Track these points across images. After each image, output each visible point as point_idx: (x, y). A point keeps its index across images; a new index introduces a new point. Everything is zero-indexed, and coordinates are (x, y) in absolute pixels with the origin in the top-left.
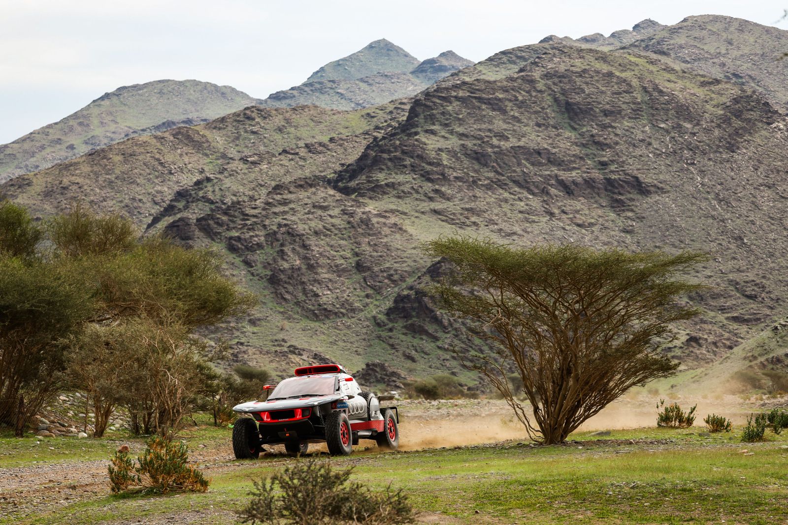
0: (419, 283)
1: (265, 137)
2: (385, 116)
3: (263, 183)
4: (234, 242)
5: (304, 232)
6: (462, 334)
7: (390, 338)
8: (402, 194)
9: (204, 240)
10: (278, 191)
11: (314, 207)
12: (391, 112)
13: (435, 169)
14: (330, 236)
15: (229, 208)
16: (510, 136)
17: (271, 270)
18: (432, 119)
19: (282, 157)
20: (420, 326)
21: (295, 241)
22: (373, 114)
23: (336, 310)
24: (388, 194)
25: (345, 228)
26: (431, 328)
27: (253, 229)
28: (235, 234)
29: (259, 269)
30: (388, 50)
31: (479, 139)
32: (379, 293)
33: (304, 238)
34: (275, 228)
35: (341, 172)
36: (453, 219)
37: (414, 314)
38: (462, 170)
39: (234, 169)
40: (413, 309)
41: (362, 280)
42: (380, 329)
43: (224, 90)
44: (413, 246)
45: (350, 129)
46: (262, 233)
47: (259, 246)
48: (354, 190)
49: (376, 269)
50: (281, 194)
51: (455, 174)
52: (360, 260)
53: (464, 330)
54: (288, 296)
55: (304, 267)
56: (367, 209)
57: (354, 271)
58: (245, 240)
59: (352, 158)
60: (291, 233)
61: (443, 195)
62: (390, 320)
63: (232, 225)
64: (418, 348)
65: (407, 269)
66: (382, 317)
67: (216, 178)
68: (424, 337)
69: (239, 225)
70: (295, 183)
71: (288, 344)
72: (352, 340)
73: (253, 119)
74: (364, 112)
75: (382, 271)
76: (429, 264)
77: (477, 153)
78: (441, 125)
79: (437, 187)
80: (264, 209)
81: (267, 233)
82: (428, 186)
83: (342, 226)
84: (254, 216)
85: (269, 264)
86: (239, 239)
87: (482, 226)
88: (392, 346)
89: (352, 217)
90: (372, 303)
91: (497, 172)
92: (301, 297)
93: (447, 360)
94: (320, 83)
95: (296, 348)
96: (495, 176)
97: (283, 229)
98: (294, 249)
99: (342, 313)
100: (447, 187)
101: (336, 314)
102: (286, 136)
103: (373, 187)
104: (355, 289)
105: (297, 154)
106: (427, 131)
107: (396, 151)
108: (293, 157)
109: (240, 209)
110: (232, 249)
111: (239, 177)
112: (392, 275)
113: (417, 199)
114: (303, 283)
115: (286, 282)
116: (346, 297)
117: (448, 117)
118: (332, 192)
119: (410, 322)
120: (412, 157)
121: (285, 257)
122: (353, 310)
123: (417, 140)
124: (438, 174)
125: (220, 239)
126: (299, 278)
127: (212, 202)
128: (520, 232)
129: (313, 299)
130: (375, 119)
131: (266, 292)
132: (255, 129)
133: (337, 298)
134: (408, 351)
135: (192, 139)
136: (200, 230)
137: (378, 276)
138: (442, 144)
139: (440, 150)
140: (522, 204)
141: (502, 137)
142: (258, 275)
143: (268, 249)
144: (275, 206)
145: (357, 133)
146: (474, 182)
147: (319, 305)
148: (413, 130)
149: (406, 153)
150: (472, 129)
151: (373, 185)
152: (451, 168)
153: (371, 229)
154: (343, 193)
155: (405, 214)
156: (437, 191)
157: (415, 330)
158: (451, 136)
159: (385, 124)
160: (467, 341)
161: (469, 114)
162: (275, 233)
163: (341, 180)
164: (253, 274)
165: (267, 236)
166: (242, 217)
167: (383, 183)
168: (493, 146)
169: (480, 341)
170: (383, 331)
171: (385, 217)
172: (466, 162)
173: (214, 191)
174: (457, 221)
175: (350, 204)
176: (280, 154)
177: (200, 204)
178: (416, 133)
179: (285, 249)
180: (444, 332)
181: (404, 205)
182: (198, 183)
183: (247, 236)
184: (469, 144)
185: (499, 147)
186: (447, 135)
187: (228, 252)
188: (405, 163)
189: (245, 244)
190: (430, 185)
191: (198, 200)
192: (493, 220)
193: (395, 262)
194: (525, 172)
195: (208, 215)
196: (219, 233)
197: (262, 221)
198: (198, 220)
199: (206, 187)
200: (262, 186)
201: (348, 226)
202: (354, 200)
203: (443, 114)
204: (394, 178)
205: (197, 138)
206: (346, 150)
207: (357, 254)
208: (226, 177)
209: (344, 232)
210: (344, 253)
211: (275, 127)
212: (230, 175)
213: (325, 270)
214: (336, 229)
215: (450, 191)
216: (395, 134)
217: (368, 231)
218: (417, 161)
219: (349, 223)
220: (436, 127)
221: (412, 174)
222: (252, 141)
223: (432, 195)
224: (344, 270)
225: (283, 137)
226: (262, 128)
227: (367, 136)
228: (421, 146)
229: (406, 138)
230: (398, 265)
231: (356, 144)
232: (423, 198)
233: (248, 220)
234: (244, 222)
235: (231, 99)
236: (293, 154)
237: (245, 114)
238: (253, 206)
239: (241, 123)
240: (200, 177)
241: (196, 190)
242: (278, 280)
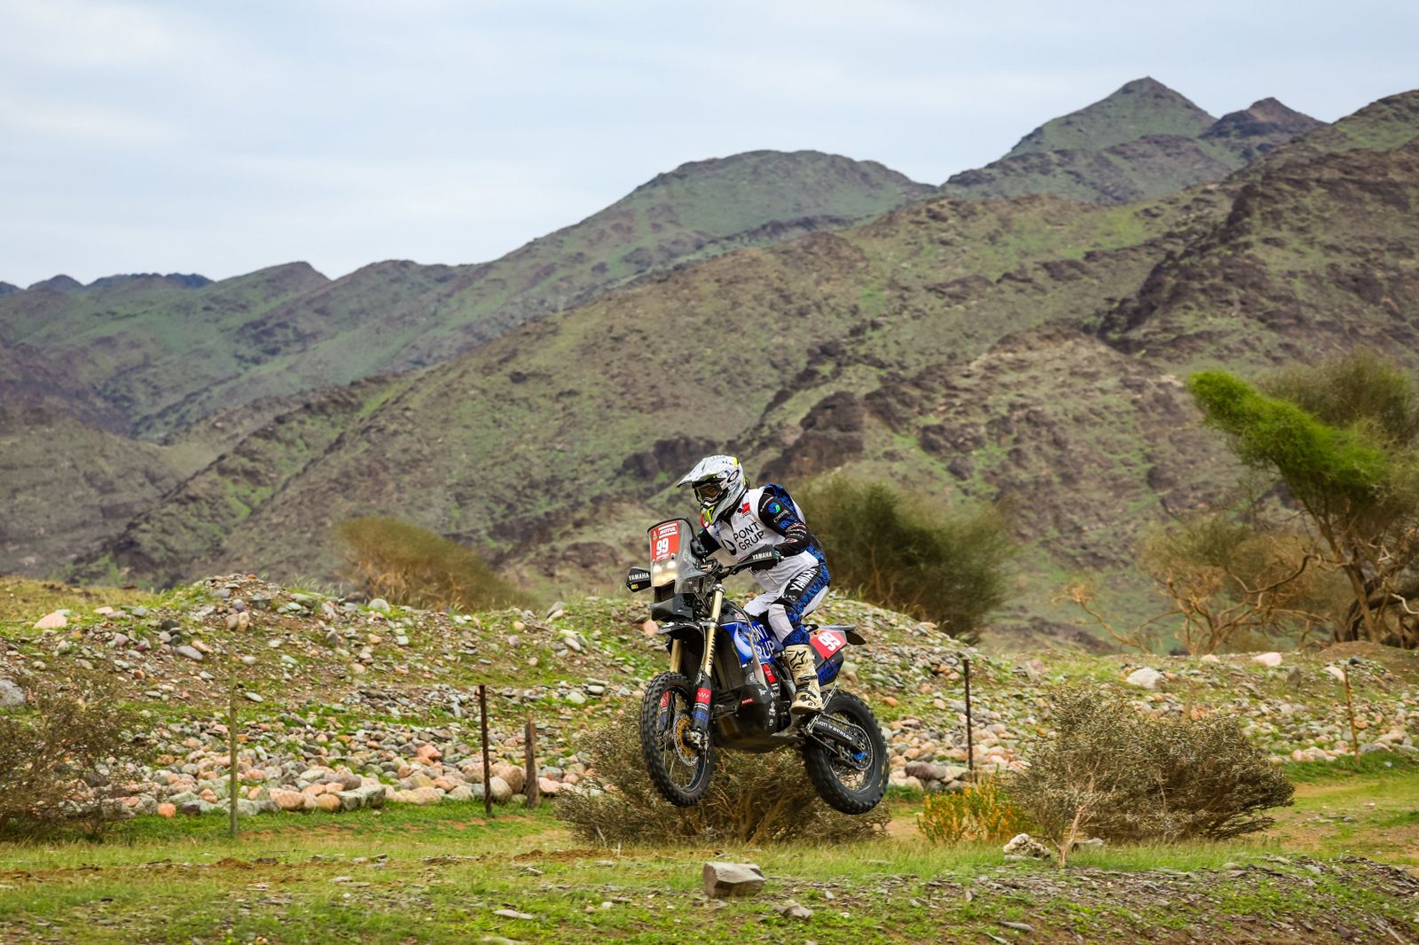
1: (964, 251)
2: (1177, 213)
3: (970, 332)
4: (932, 436)
5: (1055, 419)
8: (1225, 352)
9: (880, 431)
10: (1009, 347)
11: (1073, 374)
12: (1188, 208)
13: (1283, 308)
14: (1101, 425)
15: (919, 376)
17: (998, 485)
18: (1275, 219)
19: (1004, 286)
21: (1039, 434)
22: (1155, 211)
23: (1114, 557)
24: (1201, 352)
25: (1128, 412)
27: (965, 413)
28: (932, 420)
29: (976, 482)
30: (1158, 97)
31: (1359, 255)
33: (1056, 429)
34: (1004, 411)
35: (1110, 313)
38: (1331, 310)
39: (921, 306)
41: (1158, 504)
43: (866, 169)
45: (1114, 238)
46: (983, 419)
47: (978, 442)
48: (1140, 345)
49: (1183, 483)
50: (1014, 352)
51: (1318, 318)
52: (1154, 468)
54: (1027, 531)
55: (1056, 479)
56: (1165, 379)
57: (1144, 487)
58: (953, 432)
59: (1128, 287)
60: (1034, 420)
61: (1298, 354)
63: (926, 404)
67: (889, 323)
69: (941, 405)
70: (1038, 331)
71: (1031, 615)
72: (1142, 609)
73: (944, 219)
74: (1140, 207)
75: (1194, 489)
77: (1356, 280)
78: (1292, 230)
79: (1287, 340)
80: (984, 378)
81: (990, 419)
82: (1271, 338)
83: (1123, 408)
84: (967, 390)
85: (994, 474)
86: (940, 429)
89: (1140, 392)
91: (1392, 313)
92: (1053, 532)
94: (1040, 156)
95: (1045, 623)
96: (1389, 320)
97: (1020, 413)
98: (1038, 448)
99: (1123, 561)
100: (1305, 340)
101: (1113, 562)
102: (1001, 250)
103: (1174, 340)
104: (1146, 519)
105: (1029, 280)
106: (1266, 241)
107: (1213, 277)
108: (1023, 285)
109: (941, 377)
110: (929, 446)
111: (929, 322)
112: (1211, 495)
113: (1251, 361)
114: (1056, 507)
116: (1130, 533)
117: (1304, 215)
118: (1103, 349)
120: (1243, 287)
121: (1024, 462)
123: (1249, 257)
124: (1289, 317)
125: (908, 430)
126: (1047, 500)
127: (882, 366)
129: (1074, 535)
130: (1159, 220)
132: (948, 236)
133: (1115, 534)
135: (837, 253)
136: (873, 413)
137: (1186, 497)
138: (1294, 263)
139: (1292, 274)
141: (1401, 250)
142: (974, 493)
143: (992, 448)
144: (1004, 372)
145: (1133, 243)
146: (1353, 331)
147: (1084, 547)
148: (1242, 239)
149: (1231, 280)
150: (1346, 237)
151: (1173, 336)
152: (1310, 305)
153: (1173, 414)
154: (1121, 350)
156: (1287, 347)
158: (1309, 250)
159: (1183, 229)
161: (1342, 210)
162: (1005, 420)
163: (1112, 327)
164: (966, 492)
165: (991, 423)
166: (945, 391)
167: (1191, 332)
168: (1385, 268)
172: (1338, 295)
173: (885, 346)
175: (1134, 370)
176: (999, 281)
177: (861, 368)
178: (1247, 245)
179: (1022, 447)
182: (856, 332)
183: (955, 425)
184: (1344, 262)
185: (1396, 269)
187: (922, 453)
188: (1229, 297)
189: (952, 439)
190: (1274, 335)
191: (858, 361)
193: (1217, 473)
195: (880, 388)
196: (906, 420)
198: (869, 397)
199: (870, 338)
200: (968, 336)
201: (1132, 408)
202: (1141, 363)
203: (1295, 210)
204: (1210, 323)
205: (845, 252)
206: (1114, 274)
207: (1149, 458)
208: (905, 321)
209: (1126, 418)
210: (1125, 455)
211: (983, 234)
212: (914, 318)
213: (1092, 485)
214: (1112, 413)
215: (1310, 348)
216: (1208, 247)
217: (1168, 417)
218: (1252, 292)
219: (1134, 402)
220: (1284, 234)
221: (1243, 317)
222: (941, 258)
223: (1279, 353)
224: (1125, 486)
225: (997, 252)
226: (960, 234)
227: (1153, 250)
228: (1258, 266)
229: (1230, 253)
230: (1222, 477)
231: (1132, 263)
232: (1263, 359)
233: (956, 396)
234: (949, 400)
235: (878, 184)
236: (1021, 281)
237: (929, 211)
238: (965, 373)
239: (923, 226)
240: (854, 321)
241: (852, 343)
242: (1011, 503)
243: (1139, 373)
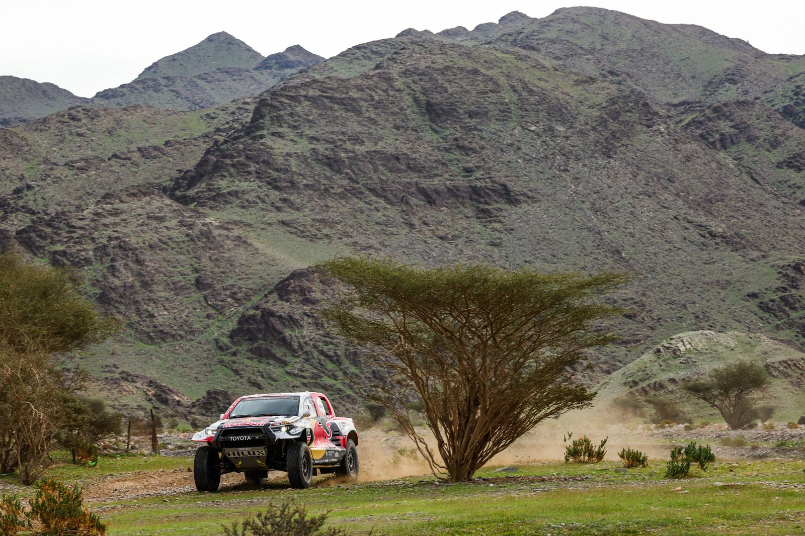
0: (266, 302)
1: (92, 140)
2: (226, 117)
3: (90, 191)
4: (58, 257)
5: (137, 246)
6: (314, 358)
7: (234, 362)
8: (246, 204)
9: (25, 254)
10: (108, 200)
11: (149, 217)
12: (233, 113)
13: (283, 176)
14: (167, 250)
15: (52, 219)
16: (365, 140)
17: (101, 288)
18: (279, 121)
19: (112, 162)
20: (267, 350)
21: (127, 255)
22: (213, 115)
23: (174, 333)
24: (231, 203)
25: (183, 242)
26: (279, 352)
27: (80, 243)
28: (59, 247)
29: (87, 286)
30: (229, 43)
31: (331, 143)
32: (221, 313)
33: (138, 252)
34: (105, 241)
35: (178, 179)
36: (303, 232)
37: (260, 336)
38: (313, 177)
39: (58, 175)
40: (259, 330)
41: (202, 299)
42: (223, 353)
43: (46, 88)
44: (259, 261)
45: (188, 132)
46: (91, 246)
47: (88, 261)
48: (193, 200)
49: (218, 287)
50: (111, 204)
51: (305, 182)
52: (200, 276)
53: (316, 354)
54: (119, 317)
55: (137, 284)
56: (208, 220)
57: (194, 289)
58: (71, 255)
59: (191, 164)
60: (123, 247)
61: (291, 205)
62: (233, 343)
63: (56, 238)
64: (264, 374)
65: (252, 286)
66: (226, 340)
67: (38, 186)
68: (272, 362)
69: (65, 238)
70: (127, 191)
71: (120, 370)
72: (191, 365)
73: (80, 120)
74: (204, 112)
75: (224, 289)
76: (276, 281)
77: (328, 159)
78: (289, 127)
79: (285, 196)
80: (93, 220)
81: (96, 246)
82: (275, 195)
83: (180, 239)
84: (81, 228)
85: (98, 281)
86: (64, 254)
87: (335, 239)
88: (236, 372)
89: (191, 229)
90: (213, 324)
91: (350, 179)
92: (135, 318)
93: (297, 387)
94: (154, 80)
95: (128, 375)
96: (349, 183)
97: (114, 243)
98: (126, 265)
99: (179, 335)
100: (296, 196)
101: (173, 336)
102: (116, 139)
103: (214, 196)
104: (194, 309)
105: (129, 159)
106: (273, 134)
107: (239, 157)
108: (124, 162)
109: (65, 220)
110: (56, 264)
111: (64, 185)
112: (235, 293)
113: (263, 209)
114: (137, 302)
115: (117, 302)
116: (184, 317)
117: (296, 118)
118: (168, 201)
119: (255, 345)
120: (258, 163)
121: (117, 274)
122: (193, 332)
123: (262, 144)
124: (286, 182)
125: (43, 253)
126: (132, 297)
127: (33, 213)
128: (378, 246)
129: (148, 320)
130: (215, 121)
132: (82, 130)
133: (175, 318)
134: (253, 377)
135: (10, 142)
136: (20, 243)
137: (220, 294)
138: (290, 148)
139: (288, 155)
140: (379, 214)
141: (357, 140)
142: (86, 294)
143: (97, 266)
144: (105, 217)
145: (196, 135)
146: (326, 190)
147: (155, 327)
148: (258, 133)
149: (250, 158)
150: (323, 132)
151: (214, 194)
152: (300, 174)
153: (212, 242)
154: (181, 203)
155: (250, 225)
156: (285, 200)
157: (262, 354)
158: (300, 140)
159: (227, 126)
160: (319, 366)
161: (320, 115)
162: (105, 247)
163: (178, 188)
165: (96, 249)
166: (67, 229)
167: (225, 191)
168: (346, 151)
169: (334, 365)
170: (225, 355)
171: (227, 229)
172: (317, 168)
173: (35, 200)
174: (308, 234)
175: (188, 215)
176: (109, 159)
177: (20, 215)
178: (262, 137)
179: (117, 264)
180: (294, 356)
181: (249, 216)
182: (17, 191)
183: (74, 250)
184: (321, 148)
185: (353, 152)
186: (296, 139)
188: (249, 169)
189: (71, 259)
190: (277, 193)
191: (18, 210)
192: (348, 233)
193: (239, 279)
194: (382, 180)
195: (29, 227)
196: (42, 247)
197: (90, 234)
198: (18, 233)
199: (26, 196)
200: (89, 194)
201: (186, 239)
202: (192, 211)
203: (291, 115)
204: (237, 186)
205: (16, 141)
206: (183, 155)
207: (196, 270)
208: (49, 185)
209: (182, 245)
210: (182, 269)
211: (104, 129)
212: (54, 182)
213: (161, 288)
214: (173, 242)
215: (299, 200)
216: (238, 138)
217: (209, 245)
218: (263, 167)
219: (187, 235)
220: (284, 130)
221: (258, 181)
222: (78, 145)
223: (279, 204)
224: (183, 288)
225: (113, 141)
226: (89, 129)
227: (207, 140)
228: (267, 150)
229: (251, 141)
230: (242, 282)
231: (194, 148)
232: (270, 208)
233: (74, 232)
234: (70, 235)
235: (53, 97)
236: (124, 159)
237: (70, 114)
238: (80, 217)
239: (66, 124)
240: (19, 185)
241: (15, 198)
242: (109, 299)
243: (191, 217)
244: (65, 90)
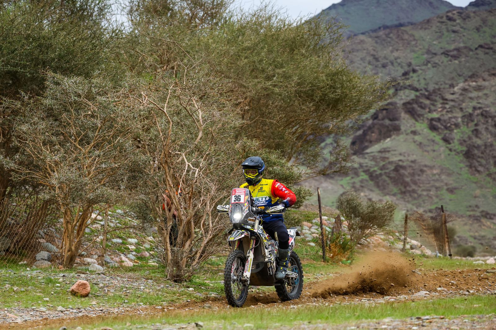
1: (464, 36)
3: (461, 73)
4: (434, 123)
9: (410, 121)
10: (474, 79)
15: (430, 94)
17: (467, 146)
19: (478, 51)
21: (487, 122)
27: (451, 112)
28: (435, 115)
29: (456, 145)
34: (470, 111)
39: (437, 61)
46: (460, 115)
47: (457, 126)
50: (476, 82)
54: (480, 169)
58: (445, 121)
60: (485, 115)
63: (432, 108)
69: (440, 108)
70: (489, 72)
71: (481, 209)
73: (455, 20)
80: (461, 94)
81: (463, 114)
84: (452, 101)
85: (465, 141)
86: (439, 120)
95: (488, 214)
97: (478, 112)
98: (487, 128)
102: (482, 35)
105: (492, 48)
108: (487, 51)
109: (440, 94)
110: (433, 128)
111: (440, 69)
115: (479, 157)
121: (480, 135)
125: (423, 120)
126: (491, 153)
127: (417, 90)
131: (462, 165)
132: (456, 28)
135: (402, 37)
136: (406, 112)
142: (455, 150)
143: (464, 128)
144: (471, 92)
162: (471, 115)
164: (450, 150)
165: (464, 117)
166: (441, 101)
173: (419, 81)
176: (476, 49)
177: (407, 91)
179: (479, 128)
182: (405, 74)
183: (446, 118)
187: (429, 131)
189: (444, 124)
191: (405, 88)
195: (413, 100)
196: (422, 115)
197: (459, 105)
198: (404, 104)
199: (412, 77)
200: (460, 76)
205: (406, 37)
208: (429, 69)
211: (473, 27)
212: (433, 67)
222: (453, 39)
225: (480, 36)
226: (462, 28)
233: (447, 104)
234: (443, 106)
235: (437, 7)
236: (488, 49)
237: (447, 16)
238: (452, 92)
239: (444, 24)
240: (406, 69)
241: (403, 79)
242: (473, 155)
244: (446, 2)
